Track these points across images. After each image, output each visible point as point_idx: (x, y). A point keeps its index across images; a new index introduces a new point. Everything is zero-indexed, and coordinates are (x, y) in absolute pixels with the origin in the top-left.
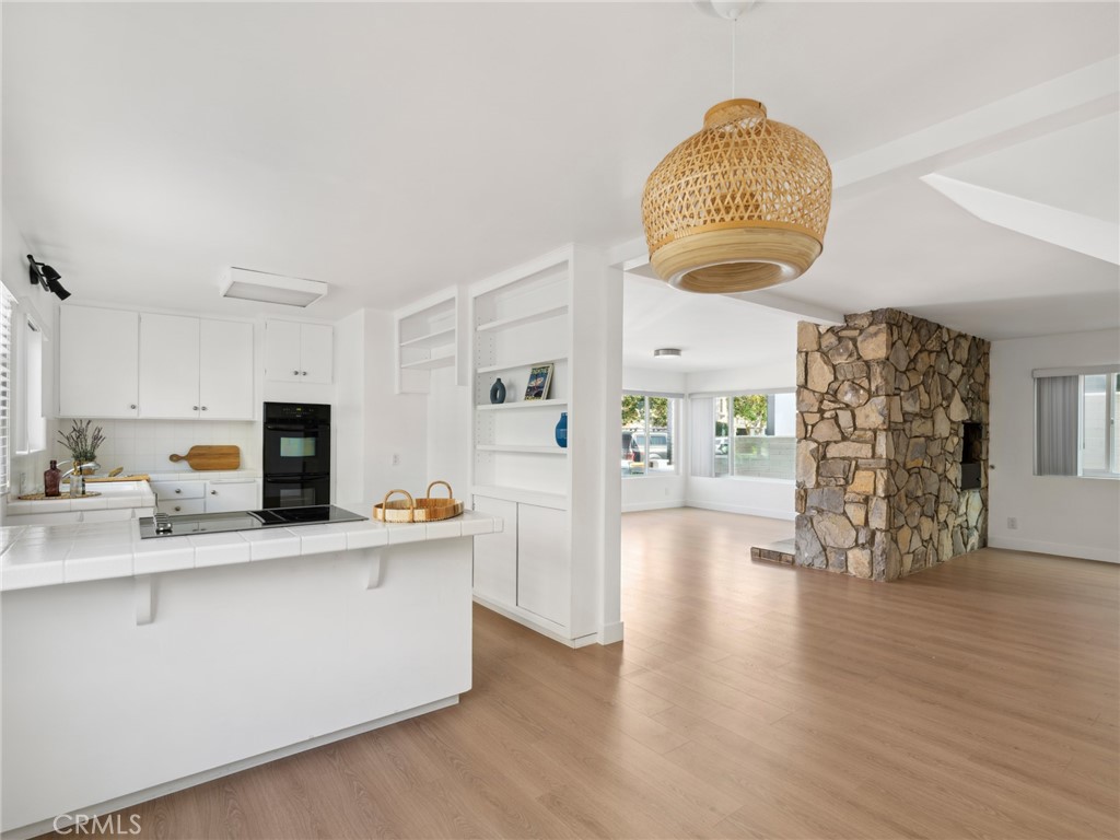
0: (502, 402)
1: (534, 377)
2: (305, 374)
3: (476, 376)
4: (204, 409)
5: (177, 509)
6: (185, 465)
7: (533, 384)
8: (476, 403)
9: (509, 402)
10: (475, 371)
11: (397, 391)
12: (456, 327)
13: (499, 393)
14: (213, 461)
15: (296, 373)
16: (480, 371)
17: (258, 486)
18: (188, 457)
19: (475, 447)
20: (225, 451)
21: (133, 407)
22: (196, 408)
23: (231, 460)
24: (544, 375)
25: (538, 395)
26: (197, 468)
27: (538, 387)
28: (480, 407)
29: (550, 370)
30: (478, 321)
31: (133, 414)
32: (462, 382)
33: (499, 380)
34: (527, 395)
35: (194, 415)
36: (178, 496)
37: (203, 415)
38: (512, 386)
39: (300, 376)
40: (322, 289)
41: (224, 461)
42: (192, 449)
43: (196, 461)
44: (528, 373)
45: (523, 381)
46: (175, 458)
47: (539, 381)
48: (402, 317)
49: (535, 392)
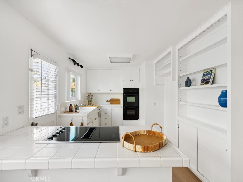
0: (190, 86)
1: (205, 75)
2: (133, 81)
3: (179, 77)
4: (112, 90)
5: (106, 113)
6: (109, 103)
7: (205, 78)
8: (179, 86)
9: (193, 86)
10: (179, 76)
11: (155, 84)
12: (171, 61)
13: (188, 83)
14: (114, 102)
15: (131, 81)
16: (181, 75)
17: (122, 109)
18: (110, 101)
19: (179, 102)
20: (117, 100)
21: (99, 90)
22: (110, 90)
23: (118, 102)
24: (211, 74)
25: (207, 82)
26: (112, 104)
27: (207, 79)
28: (181, 88)
29: (213, 72)
30: (179, 57)
31: (99, 92)
32: (174, 80)
33: (188, 78)
34: (201, 83)
35: (110, 92)
36: (106, 110)
37: (112, 92)
38: (194, 80)
39: (132, 81)
40: (131, 56)
41: (117, 102)
42: (111, 99)
43: (111, 102)
44: (202, 74)
45: (199, 77)
46: (107, 101)
47: (208, 77)
48: (156, 62)
49: (205, 82)
